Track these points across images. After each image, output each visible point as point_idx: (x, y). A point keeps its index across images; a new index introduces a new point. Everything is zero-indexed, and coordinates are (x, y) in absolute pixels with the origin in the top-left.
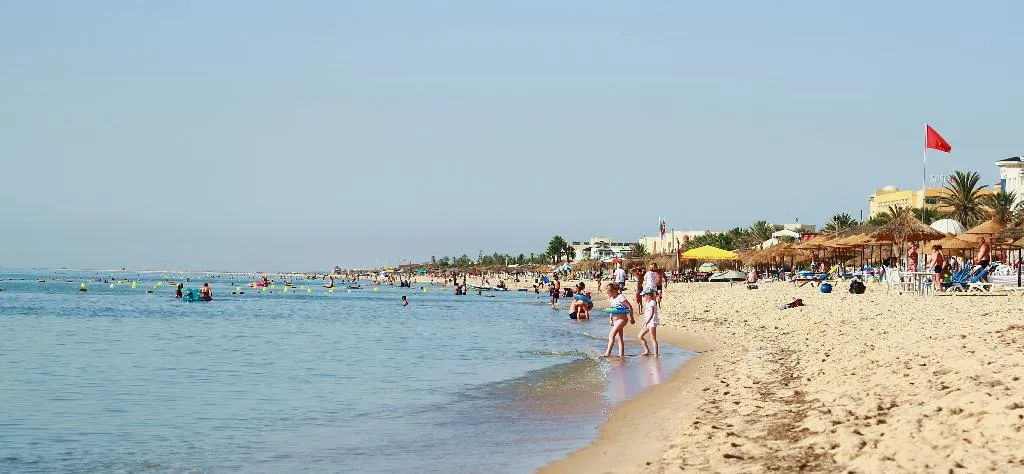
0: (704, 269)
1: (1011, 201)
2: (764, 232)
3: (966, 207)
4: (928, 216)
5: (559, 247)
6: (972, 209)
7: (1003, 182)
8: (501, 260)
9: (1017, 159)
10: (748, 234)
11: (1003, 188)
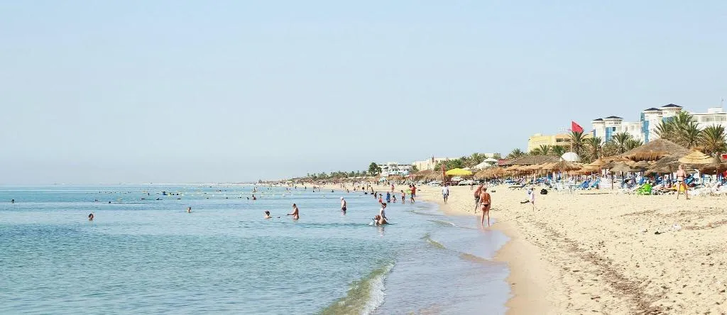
0: (454, 179)
1: (600, 142)
2: (479, 159)
3: (578, 145)
4: (559, 150)
5: (374, 168)
6: (581, 146)
7: (594, 131)
8: (344, 175)
9: (601, 119)
10: (470, 160)
11: (595, 134)
